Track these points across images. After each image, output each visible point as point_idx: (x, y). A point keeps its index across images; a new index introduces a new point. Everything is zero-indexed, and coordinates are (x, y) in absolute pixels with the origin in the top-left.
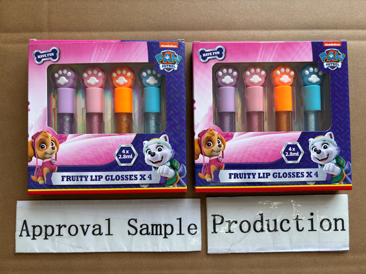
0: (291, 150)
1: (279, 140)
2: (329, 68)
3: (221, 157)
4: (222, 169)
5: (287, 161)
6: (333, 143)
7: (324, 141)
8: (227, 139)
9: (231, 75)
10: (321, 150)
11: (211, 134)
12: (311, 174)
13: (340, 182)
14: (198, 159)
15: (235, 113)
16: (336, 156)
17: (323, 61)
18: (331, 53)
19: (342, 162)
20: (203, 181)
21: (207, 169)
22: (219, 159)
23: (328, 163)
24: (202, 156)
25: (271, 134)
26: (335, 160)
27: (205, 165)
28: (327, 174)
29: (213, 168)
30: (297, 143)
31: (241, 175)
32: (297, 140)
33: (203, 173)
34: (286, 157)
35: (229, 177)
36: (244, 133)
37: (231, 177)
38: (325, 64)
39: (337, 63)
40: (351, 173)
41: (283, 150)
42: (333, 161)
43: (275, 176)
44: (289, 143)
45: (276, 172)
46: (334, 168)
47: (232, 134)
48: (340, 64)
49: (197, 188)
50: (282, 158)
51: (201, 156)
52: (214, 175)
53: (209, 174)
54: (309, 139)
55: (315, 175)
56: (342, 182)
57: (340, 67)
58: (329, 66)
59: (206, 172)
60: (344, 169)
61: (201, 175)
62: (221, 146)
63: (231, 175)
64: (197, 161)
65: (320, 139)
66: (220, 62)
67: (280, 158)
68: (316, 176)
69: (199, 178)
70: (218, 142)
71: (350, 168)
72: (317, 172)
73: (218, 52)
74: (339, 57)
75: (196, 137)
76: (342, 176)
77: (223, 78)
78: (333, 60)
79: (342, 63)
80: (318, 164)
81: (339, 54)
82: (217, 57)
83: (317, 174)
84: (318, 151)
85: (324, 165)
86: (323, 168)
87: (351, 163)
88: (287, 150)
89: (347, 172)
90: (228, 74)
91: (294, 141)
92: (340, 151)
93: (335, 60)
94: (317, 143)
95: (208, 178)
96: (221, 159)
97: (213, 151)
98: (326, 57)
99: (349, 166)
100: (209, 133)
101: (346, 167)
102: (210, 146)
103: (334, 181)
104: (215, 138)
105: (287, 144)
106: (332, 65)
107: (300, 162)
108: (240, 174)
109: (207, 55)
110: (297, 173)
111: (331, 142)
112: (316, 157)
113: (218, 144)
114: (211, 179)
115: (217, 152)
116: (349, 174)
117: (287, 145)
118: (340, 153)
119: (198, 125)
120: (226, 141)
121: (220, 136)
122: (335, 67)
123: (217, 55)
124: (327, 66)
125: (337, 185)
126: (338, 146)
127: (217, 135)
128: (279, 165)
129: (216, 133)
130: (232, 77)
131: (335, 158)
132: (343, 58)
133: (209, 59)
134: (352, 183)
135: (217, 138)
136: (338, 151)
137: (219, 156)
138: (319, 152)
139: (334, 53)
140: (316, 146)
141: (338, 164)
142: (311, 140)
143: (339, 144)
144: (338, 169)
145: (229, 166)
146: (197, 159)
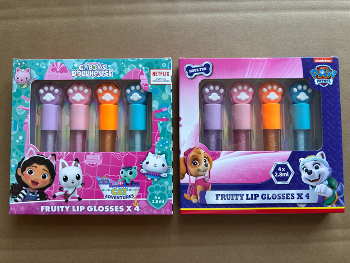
0: (280, 170)
1: (268, 160)
2: (320, 85)
3: (208, 177)
4: (209, 189)
5: (277, 182)
6: (325, 163)
7: (315, 161)
8: (214, 158)
9: (218, 92)
10: (313, 170)
11: (197, 152)
12: (302, 196)
13: (332, 204)
14: (184, 179)
15: (221, 130)
16: (328, 177)
17: (314, 78)
18: (322, 70)
19: (334, 183)
20: (189, 202)
21: (193, 190)
22: (205, 178)
23: (319, 184)
24: (188, 176)
25: (260, 153)
26: (327, 181)
27: (191, 185)
28: (319, 195)
29: (199, 188)
30: (287, 163)
31: (229, 196)
32: (287, 160)
33: (189, 194)
34: (275, 177)
35: (216, 198)
36: (231, 152)
37: (218, 198)
38: (316, 80)
39: (329, 80)
40: (344, 195)
41: (272, 170)
42: (324, 182)
43: (264, 198)
44: (279, 163)
45: (265, 193)
46: (326, 190)
47: (218, 153)
48: (331, 81)
49: (182, 209)
50: (272, 178)
51: (186, 175)
52: (200, 196)
53: (195, 194)
54: (300, 158)
55: (306, 196)
56: (334, 205)
57: (331, 84)
58: (320, 82)
59: (192, 192)
60: (336, 191)
61: (186, 196)
62: (207, 165)
63: (218, 196)
64: (182, 181)
65: (311, 159)
66: (208, 78)
67: (269, 178)
68: (307, 198)
69: (185, 199)
70: (205, 161)
71: (342, 190)
72: (308, 194)
73: (204, 68)
74: (331, 73)
75: (182, 156)
76: (334, 198)
77: (210, 95)
78: (324, 76)
79: (333, 79)
80: (309, 185)
81: (330, 70)
82: (203, 73)
83: (308, 195)
84: (309, 171)
85: (315, 187)
86: (315, 189)
87: (343, 184)
88: (276, 170)
89: (339, 194)
90: (214, 91)
91: (284, 161)
92: (332, 171)
93: (326, 76)
94: (308, 163)
95: (193, 199)
96: (208, 179)
97: (199, 170)
98: (317, 73)
99: (342, 187)
100: (195, 152)
101: (339, 189)
102: (196, 166)
103: (326, 203)
104: (202, 157)
105: (276, 163)
106: (324, 82)
107: (289, 183)
108: (227, 195)
109: (194, 72)
110: (287, 194)
111: (323, 162)
112: (307, 177)
113: (205, 163)
114: (197, 200)
115: (203, 172)
116: (341, 196)
117: (276, 165)
118: (332, 173)
119: (184, 143)
120: (213, 161)
121: (207, 154)
122: (326, 84)
123: (204, 71)
124: (318, 82)
125: (330, 207)
126: (330, 166)
127: (204, 154)
128: (268, 186)
129: (202, 151)
130: (219, 94)
131: (327, 179)
132: (334, 75)
133: (196, 76)
134: (344, 205)
135: (203, 157)
136: (330, 171)
137: (206, 176)
138: (310, 173)
139: (325, 69)
140: (308, 167)
141: (330, 185)
142: (302, 160)
143: (332, 164)
144: (330, 191)
145: (216, 187)
146: (182, 179)
